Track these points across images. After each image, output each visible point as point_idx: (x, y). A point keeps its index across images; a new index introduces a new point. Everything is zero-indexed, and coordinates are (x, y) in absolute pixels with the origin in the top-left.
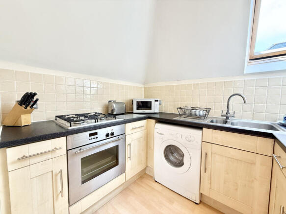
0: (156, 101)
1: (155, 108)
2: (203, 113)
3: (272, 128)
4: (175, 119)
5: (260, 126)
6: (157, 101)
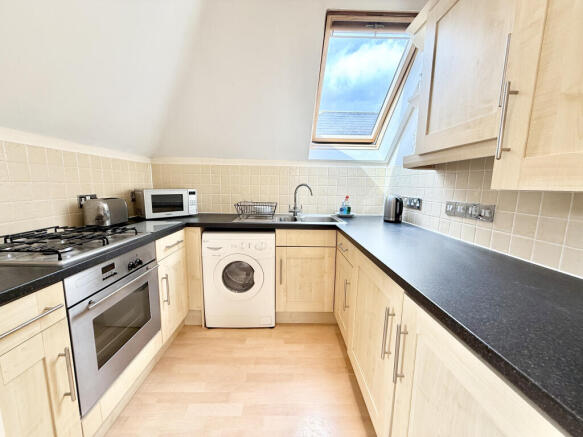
0: (190, 193)
1: (191, 207)
2: (268, 210)
3: (333, 220)
4: (236, 221)
5: (323, 219)
6: (193, 193)
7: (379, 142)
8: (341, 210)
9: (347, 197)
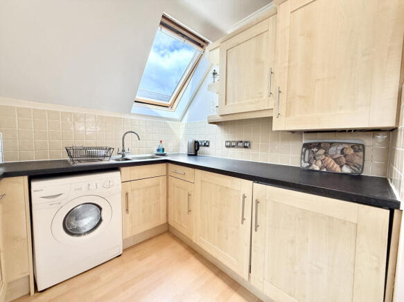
7: (174, 106)
8: (158, 150)
9: (161, 142)
